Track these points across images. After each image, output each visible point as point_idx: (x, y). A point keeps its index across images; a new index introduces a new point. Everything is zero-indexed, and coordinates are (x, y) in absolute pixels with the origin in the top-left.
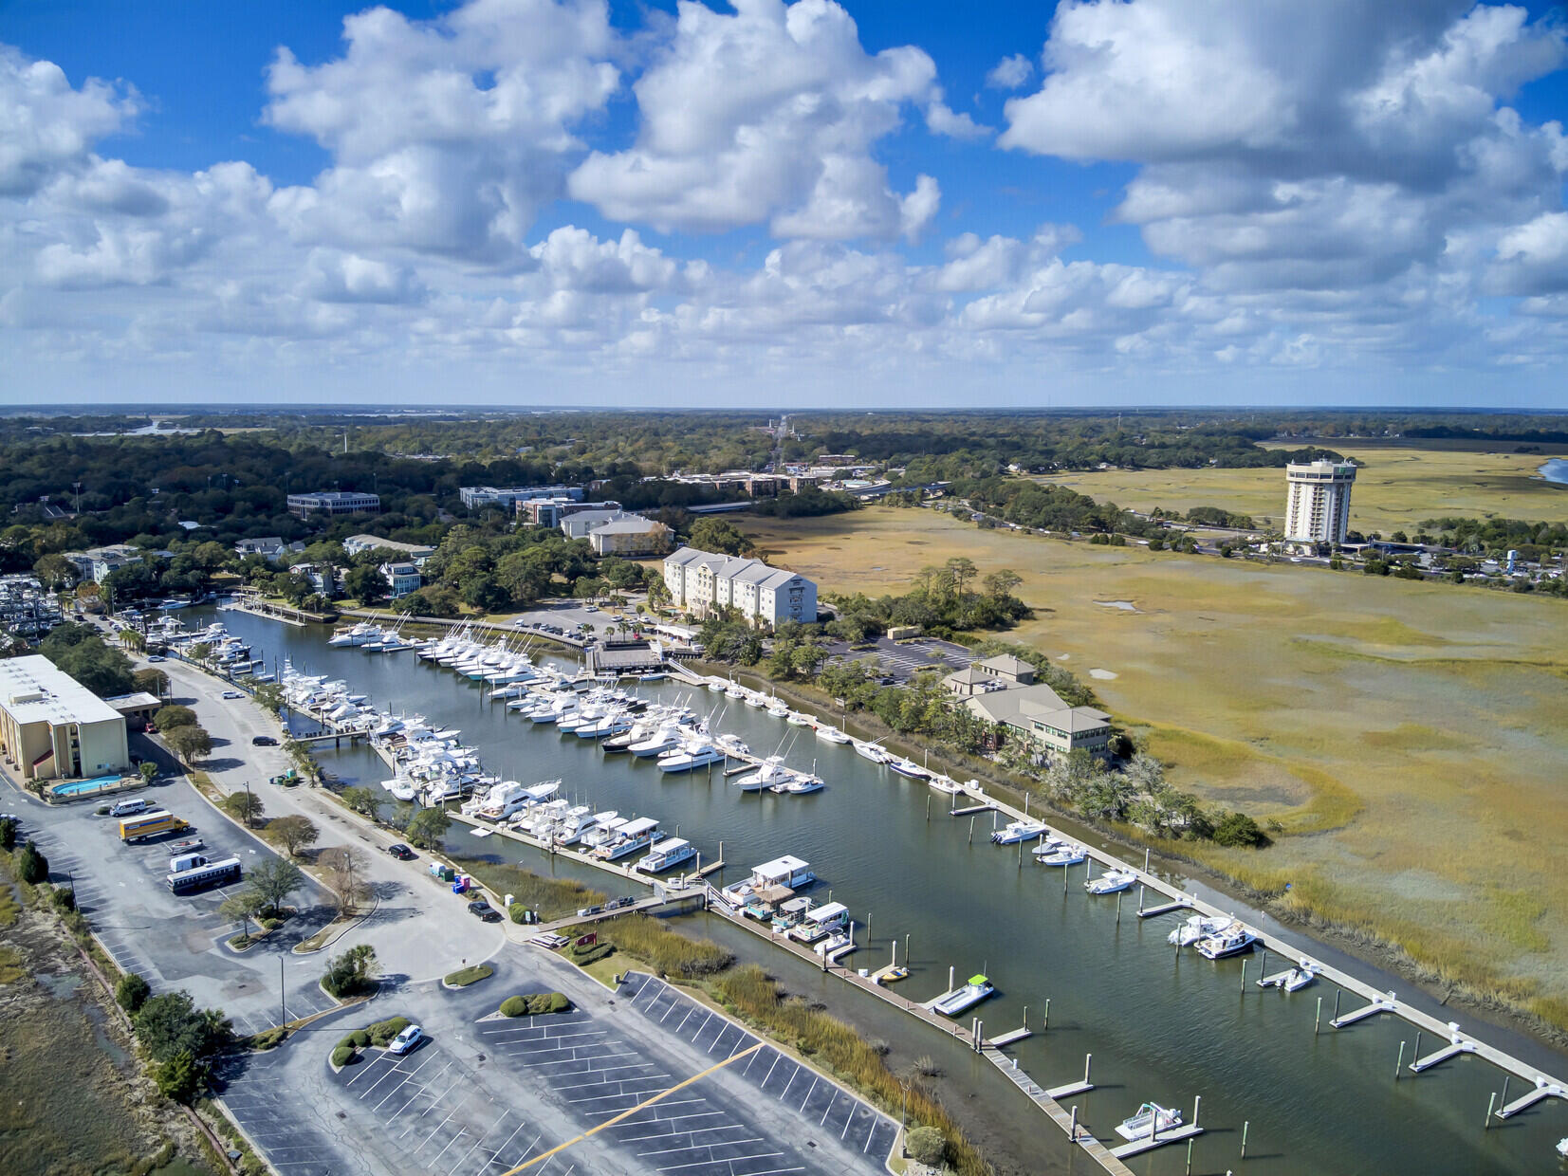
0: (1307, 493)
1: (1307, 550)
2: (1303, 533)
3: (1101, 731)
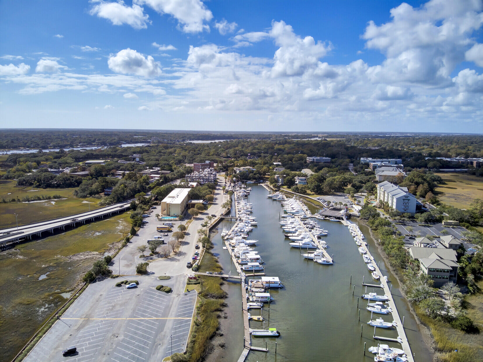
3: (446, 271)
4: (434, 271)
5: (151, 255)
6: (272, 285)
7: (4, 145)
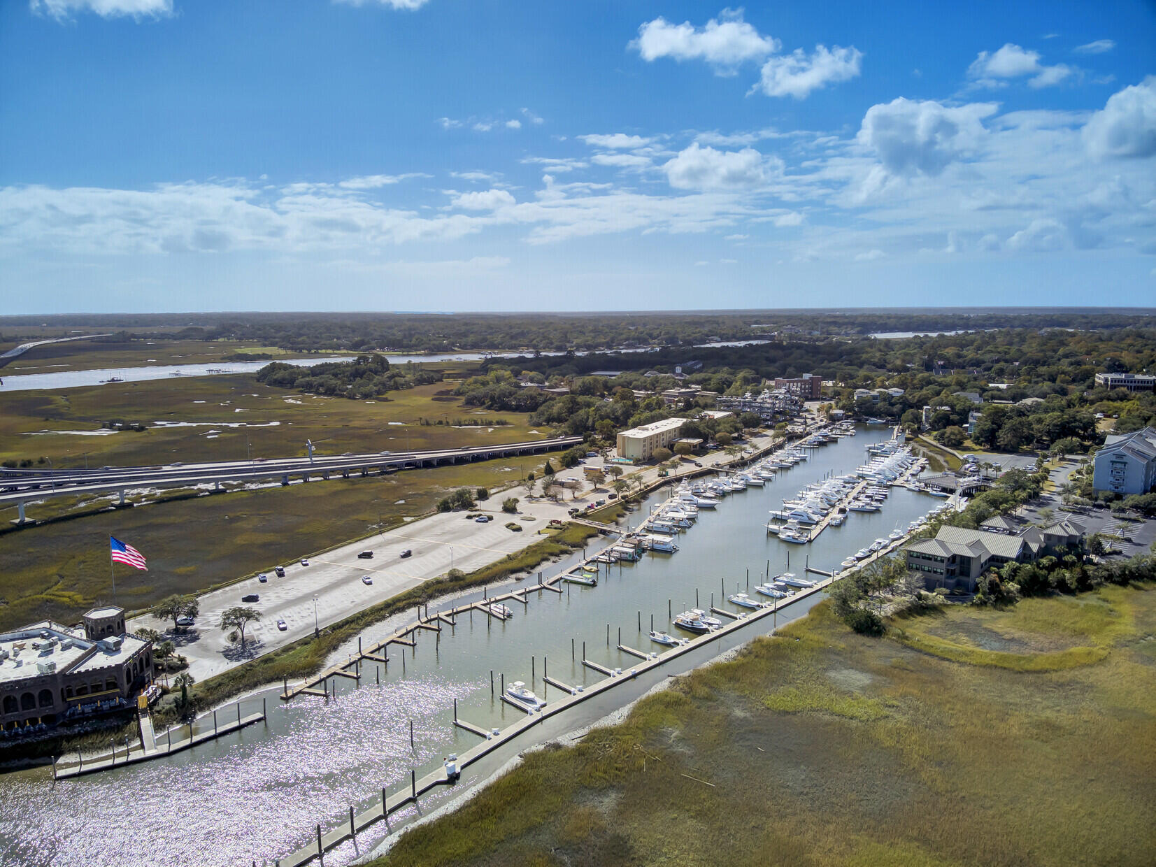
3: (939, 559)
4: (918, 557)
5: (542, 497)
6: (657, 546)
7: (496, 342)
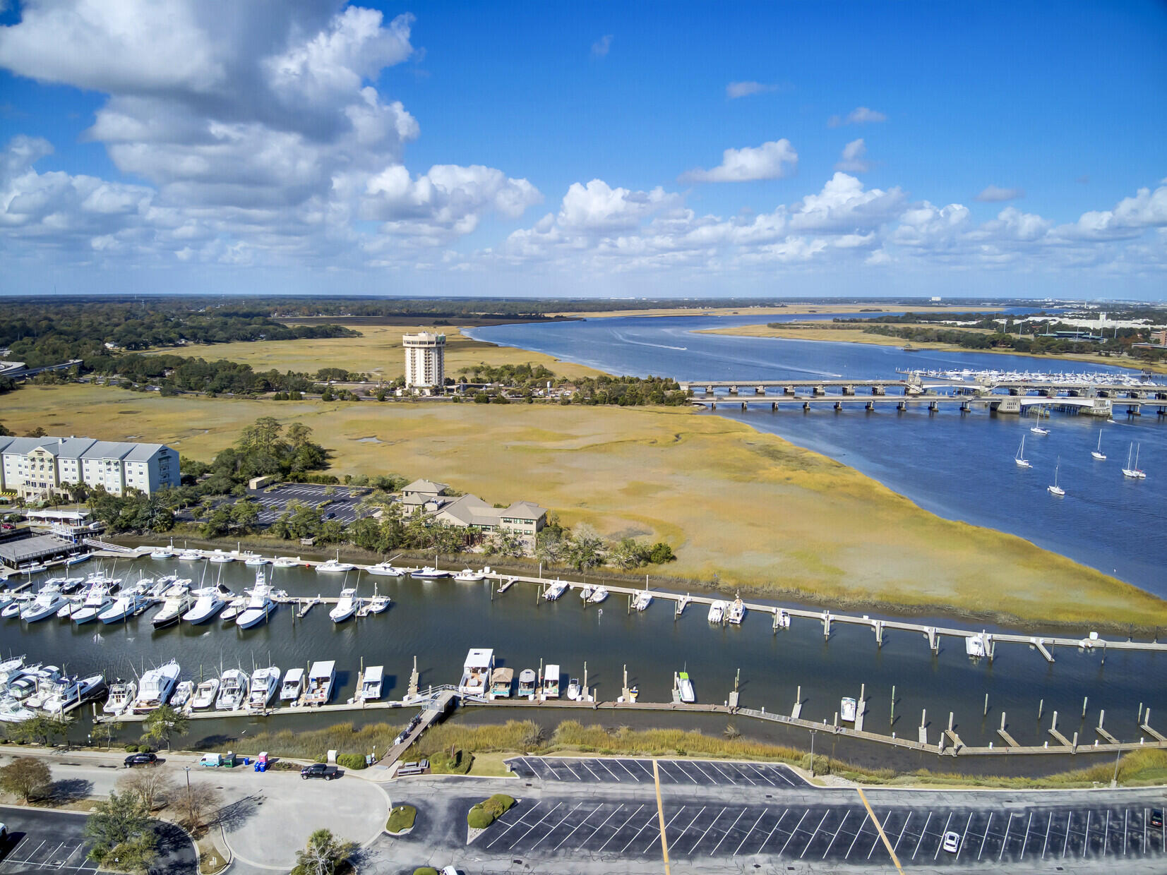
0: (420, 354)
1: (428, 392)
2: (420, 381)
